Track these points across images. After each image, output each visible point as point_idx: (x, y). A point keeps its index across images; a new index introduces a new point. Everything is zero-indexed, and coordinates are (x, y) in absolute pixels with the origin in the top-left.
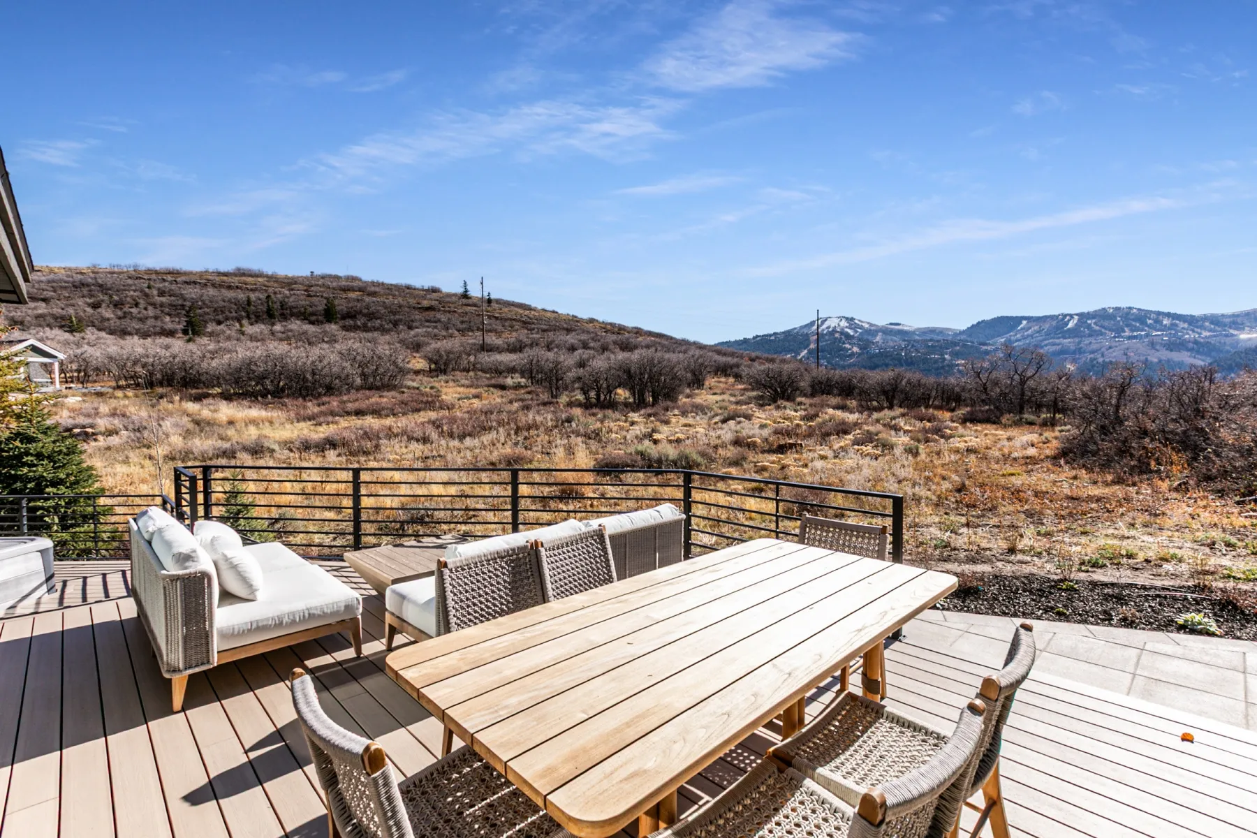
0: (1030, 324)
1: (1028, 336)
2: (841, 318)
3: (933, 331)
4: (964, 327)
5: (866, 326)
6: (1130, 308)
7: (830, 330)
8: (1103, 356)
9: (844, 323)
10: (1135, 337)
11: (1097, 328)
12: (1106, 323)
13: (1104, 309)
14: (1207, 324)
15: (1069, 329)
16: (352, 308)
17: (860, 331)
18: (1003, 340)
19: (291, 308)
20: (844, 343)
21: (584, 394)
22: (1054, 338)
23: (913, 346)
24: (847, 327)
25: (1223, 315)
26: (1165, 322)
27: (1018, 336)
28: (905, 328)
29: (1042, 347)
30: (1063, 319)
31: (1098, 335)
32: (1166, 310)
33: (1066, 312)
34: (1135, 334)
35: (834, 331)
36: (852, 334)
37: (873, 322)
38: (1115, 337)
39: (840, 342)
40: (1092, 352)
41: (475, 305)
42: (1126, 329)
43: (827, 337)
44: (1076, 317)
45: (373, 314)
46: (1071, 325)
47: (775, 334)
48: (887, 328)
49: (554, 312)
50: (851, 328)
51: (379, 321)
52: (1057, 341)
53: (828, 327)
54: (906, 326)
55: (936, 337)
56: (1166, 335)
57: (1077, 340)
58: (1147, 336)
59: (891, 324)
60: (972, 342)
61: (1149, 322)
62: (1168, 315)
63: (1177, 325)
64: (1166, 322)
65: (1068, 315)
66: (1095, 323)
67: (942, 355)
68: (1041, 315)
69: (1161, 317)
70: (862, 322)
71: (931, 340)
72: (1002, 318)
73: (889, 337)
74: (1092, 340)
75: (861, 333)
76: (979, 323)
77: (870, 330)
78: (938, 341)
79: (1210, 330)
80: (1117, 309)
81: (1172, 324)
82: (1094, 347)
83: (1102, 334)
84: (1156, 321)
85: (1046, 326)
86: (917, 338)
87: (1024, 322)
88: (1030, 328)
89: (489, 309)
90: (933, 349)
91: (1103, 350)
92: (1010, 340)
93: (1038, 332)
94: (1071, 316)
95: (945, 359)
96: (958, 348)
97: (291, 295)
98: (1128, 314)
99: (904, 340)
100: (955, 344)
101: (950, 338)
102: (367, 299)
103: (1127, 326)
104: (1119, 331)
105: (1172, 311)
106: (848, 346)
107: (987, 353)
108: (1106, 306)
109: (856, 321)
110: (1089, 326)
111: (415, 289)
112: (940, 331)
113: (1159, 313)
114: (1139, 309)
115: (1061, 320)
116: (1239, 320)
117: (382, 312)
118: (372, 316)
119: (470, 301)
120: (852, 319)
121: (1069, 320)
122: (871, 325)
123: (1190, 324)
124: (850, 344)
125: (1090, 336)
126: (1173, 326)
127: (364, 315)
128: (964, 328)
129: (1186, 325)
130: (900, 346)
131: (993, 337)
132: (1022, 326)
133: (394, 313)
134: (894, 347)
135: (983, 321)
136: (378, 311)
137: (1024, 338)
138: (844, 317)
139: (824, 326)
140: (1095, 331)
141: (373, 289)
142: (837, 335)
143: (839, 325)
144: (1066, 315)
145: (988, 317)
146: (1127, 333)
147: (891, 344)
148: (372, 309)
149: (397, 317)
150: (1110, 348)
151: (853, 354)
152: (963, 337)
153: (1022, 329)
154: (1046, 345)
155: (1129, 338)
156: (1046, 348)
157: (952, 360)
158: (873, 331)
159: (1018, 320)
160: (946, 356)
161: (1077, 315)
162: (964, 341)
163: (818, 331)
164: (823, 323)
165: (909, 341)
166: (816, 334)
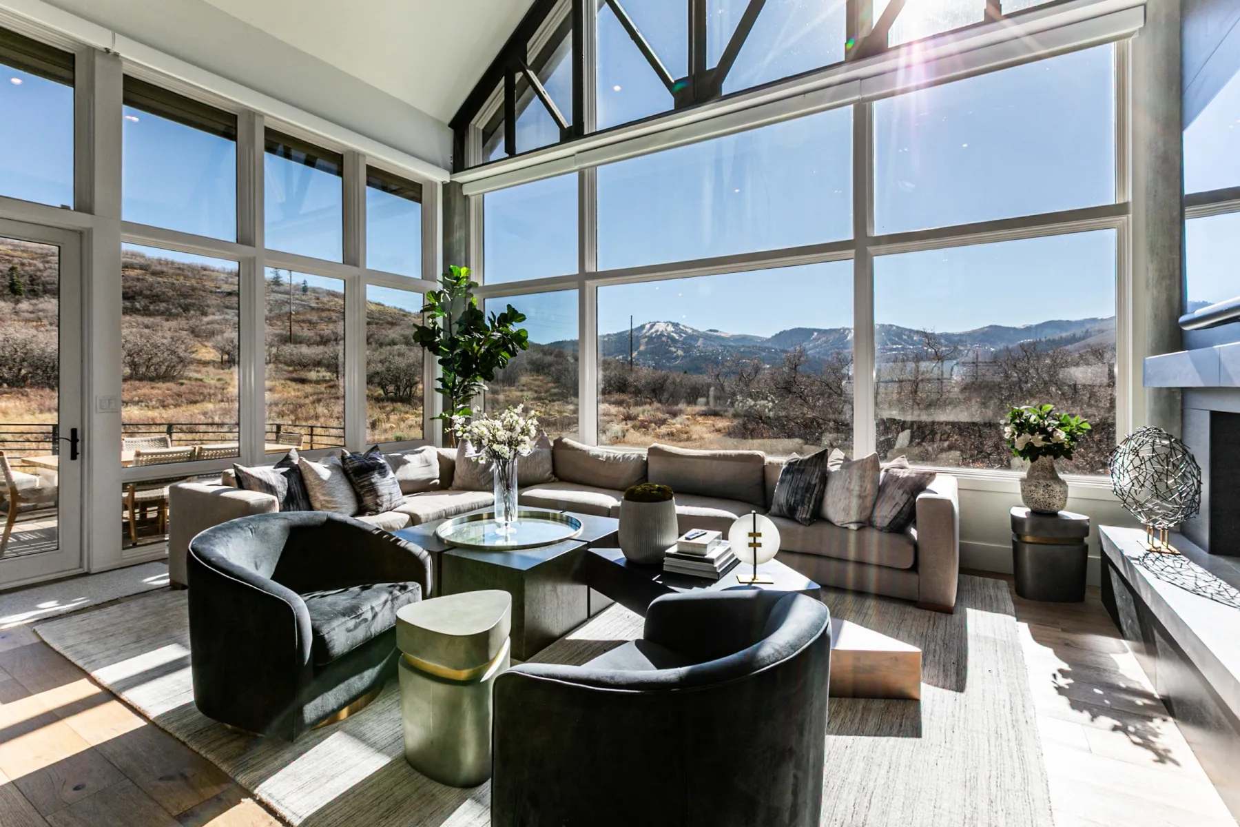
0: (820, 336)
1: (818, 346)
2: (668, 323)
3: (744, 338)
5: (690, 331)
6: (891, 326)
7: (659, 333)
9: (670, 328)
10: (895, 350)
14: (943, 341)
15: (848, 341)
16: (129, 287)
17: (684, 335)
19: (44, 284)
20: (670, 346)
21: (382, 388)
22: (837, 348)
23: (728, 351)
24: (673, 332)
25: (953, 335)
26: (915, 338)
27: (811, 345)
28: (722, 335)
29: (828, 355)
30: (844, 333)
32: (915, 328)
33: (846, 326)
34: (895, 347)
35: (662, 335)
36: (677, 338)
37: (695, 328)
39: (666, 345)
41: (287, 293)
42: (889, 343)
43: (656, 340)
45: (157, 296)
46: (849, 338)
47: (608, 335)
48: (707, 335)
49: (379, 304)
50: (676, 333)
51: (164, 304)
52: (840, 351)
53: (657, 331)
54: (723, 333)
55: (747, 344)
56: (916, 349)
58: (903, 349)
59: (711, 330)
60: (776, 350)
61: (905, 337)
62: (917, 332)
63: (923, 340)
67: (752, 359)
68: (827, 328)
69: (912, 334)
70: (686, 327)
71: (743, 346)
72: (799, 329)
73: (709, 342)
75: (685, 338)
76: (781, 333)
77: (693, 335)
78: (749, 347)
79: (946, 346)
81: (920, 340)
84: (910, 337)
85: (831, 338)
86: (732, 344)
87: (816, 334)
88: (820, 339)
89: (304, 297)
90: (743, 354)
92: (804, 348)
93: (825, 342)
94: (850, 330)
96: (764, 354)
97: (46, 269)
98: (890, 330)
99: (721, 346)
100: (764, 350)
101: (758, 345)
102: (150, 279)
103: (890, 340)
104: (884, 344)
105: (921, 330)
106: (673, 349)
109: (681, 327)
111: (213, 271)
112: (752, 339)
113: (911, 331)
114: (898, 327)
115: (840, 334)
116: (964, 339)
117: (170, 294)
118: (156, 298)
119: (281, 289)
120: (677, 325)
121: (848, 334)
122: (694, 330)
123: (932, 340)
124: (675, 347)
126: (920, 342)
127: (146, 297)
128: (769, 337)
129: (929, 341)
130: (718, 350)
131: (791, 345)
132: (814, 337)
133: (185, 296)
134: (712, 352)
135: (784, 331)
136: (164, 293)
137: (815, 347)
138: (670, 323)
139: (653, 330)
141: (159, 268)
142: (664, 339)
143: (666, 330)
145: (788, 328)
146: (889, 346)
147: (710, 349)
148: (157, 290)
149: (189, 301)
151: (677, 357)
152: (769, 345)
153: (814, 339)
154: (831, 354)
155: (890, 350)
156: (831, 356)
158: (695, 336)
159: (811, 331)
160: (755, 361)
162: (769, 348)
163: (647, 334)
164: (652, 327)
165: (725, 346)
166: (646, 337)
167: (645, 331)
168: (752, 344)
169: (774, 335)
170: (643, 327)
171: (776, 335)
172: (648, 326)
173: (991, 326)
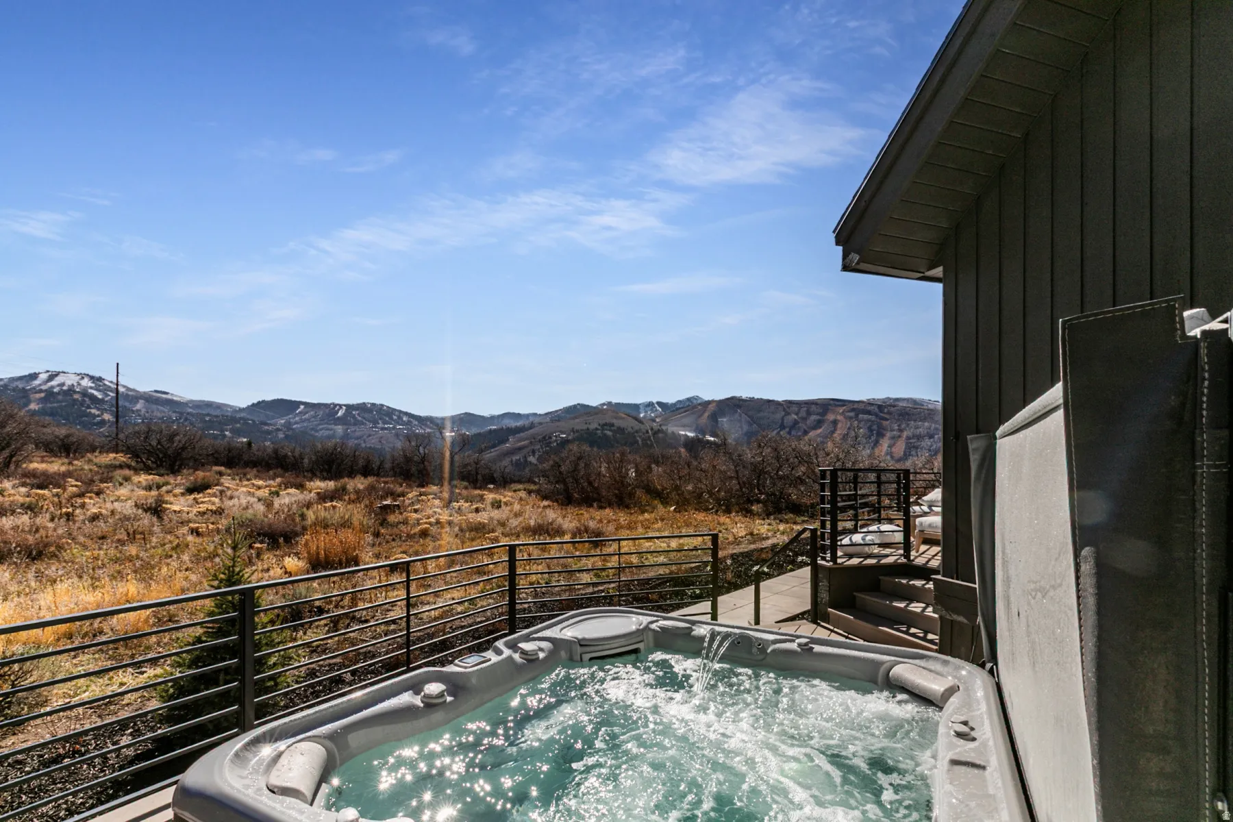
0: (307, 410)
1: (306, 420)
2: (83, 376)
3: (209, 405)
4: (244, 405)
5: (123, 390)
6: (382, 405)
7: (65, 388)
8: (365, 442)
10: (386, 429)
11: (360, 418)
12: (366, 415)
13: (364, 403)
14: (428, 423)
15: (338, 418)
17: (112, 394)
18: (283, 421)
20: (89, 407)
22: (328, 424)
23: (186, 419)
24: (91, 388)
25: (436, 418)
27: (297, 419)
28: (175, 398)
29: (317, 431)
30: (334, 408)
31: (360, 425)
32: (404, 410)
33: (336, 402)
34: (386, 426)
35: (71, 390)
36: (100, 397)
37: (131, 386)
38: (372, 427)
39: (82, 405)
40: (357, 438)
42: (380, 422)
43: (60, 397)
44: (344, 408)
46: (340, 414)
48: (151, 396)
50: (98, 390)
52: (330, 427)
53: (61, 385)
54: (176, 396)
56: (405, 429)
57: (345, 427)
58: (394, 428)
59: (156, 391)
60: (253, 421)
61: (395, 417)
62: (406, 414)
63: (411, 422)
64: (405, 419)
65: (338, 405)
66: (358, 414)
67: (222, 431)
69: (402, 415)
70: (117, 384)
71: (208, 415)
72: (282, 400)
73: (154, 407)
74: (356, 428)
75: (115, 398)
76: (259, 403)
77: (127, 395)
78: (216, 416)
80: (373, 405)
81: (409, 421)
82: (358, 434)
83: (363, 424)
84: (399, 417)
85: (320, 413)
86: (190, 410)
87: (302, 407)
88: (307, 413)
90: (211, 425)
91: (365, 437)
92: (290, 423)
93: (314, 417)
94: (341, 406)
95: (225, 436)
96: (238, 425)
98: (381, 409)
99: (175, 412)
100: (236, 421)
101: (229, 414)
103: (380, 419)
104: (375, 422)
105: (409, 411)
106: (93, 411)
107: (269, 432)
108: (366, 401)
109: (107, 383)
110: (354, 416)
112: (219, 406)
114: (388, 407)
115: (331, 409)
120: (100, 379)
121: (339, 410)
122: (130, 389)
123: (419, 422)
124: (98, 409)
125: (355, 424)
126: (409, 423)
129: (417, 423)
130: (171, 418)
131: (273, 418)
132: (299, 410)
134: (161, 419)
135: (263, 401)
137: (302, 421)
138: (88, 375)
139: (54, 383)
140: (358, 421)
142: (76, 396)
143: (79, 384)
144: (335, 405)
145: (269, 398)
146: (380, 425)
147: (159, 415)
150: (370, 436)
151: (103, 422)
152: (242, 415)
153: (300, 413)
154: (321, 430)
155: (383, 429)
156: (321, 432)
157: (233, 437)
158: (137, 397)
159: (297, 404)
160: (227, 433)
161: (345, 405)
162: (245, 419)
163: (44, 387)
164: (52, 377)
165: (181, 414)
166: (41, 391)
167: (37, 382)
168: (218, 412)
169: (250, 404)
170: (34, 376)
171: (253, 405)
172: (44, 376)
173: (466, 413)
